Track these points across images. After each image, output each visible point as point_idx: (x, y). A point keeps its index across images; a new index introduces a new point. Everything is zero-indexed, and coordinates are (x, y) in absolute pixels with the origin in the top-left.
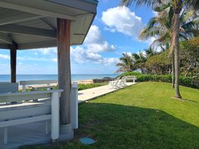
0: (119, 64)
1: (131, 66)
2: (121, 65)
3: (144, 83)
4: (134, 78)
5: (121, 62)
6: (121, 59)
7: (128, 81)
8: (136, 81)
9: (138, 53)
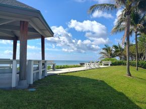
0: (102, 53)
1: (111, 54)
2: (104, 53)
3: (117, 66)
4: (110, 63)
5: (104, 51)
6: (103, 49)
7: (105, 65)
8: (111, 65)
9: (117, 45)
